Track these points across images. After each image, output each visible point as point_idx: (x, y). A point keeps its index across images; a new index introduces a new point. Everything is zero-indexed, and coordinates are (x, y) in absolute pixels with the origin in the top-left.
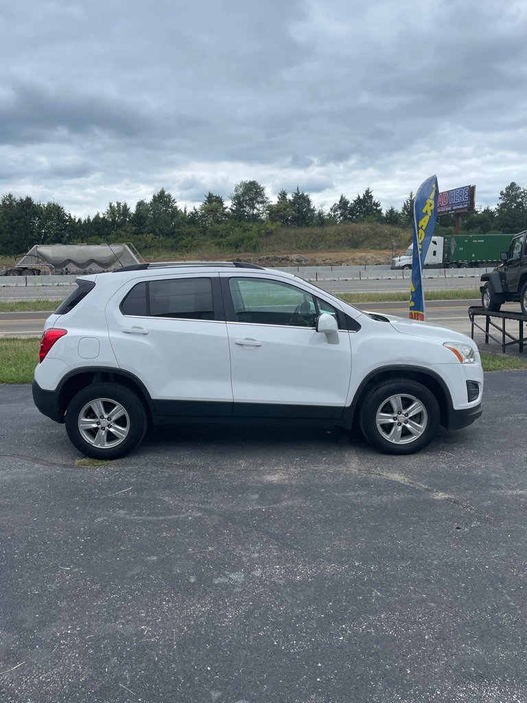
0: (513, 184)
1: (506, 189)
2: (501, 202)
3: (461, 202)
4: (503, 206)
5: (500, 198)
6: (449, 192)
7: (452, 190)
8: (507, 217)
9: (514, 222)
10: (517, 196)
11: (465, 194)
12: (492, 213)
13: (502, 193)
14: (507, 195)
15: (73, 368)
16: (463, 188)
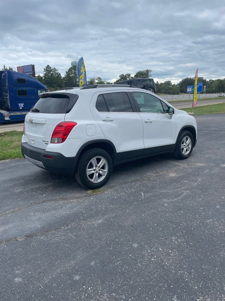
0: (48, 66)
1: (46, 67)
2: (45, 73)
3: (29, 72)
4: (46, 74)
5: (44, 71)
6: (23, 66)
7: (24, 66)
8: (48, 80)
9: (51, 82)
10: (50, 71)
11: (31, 68)
12: (41, 77)
13: (44, 69)
14: (47, 70)
15: (85, 142)
16: (29, 65)
